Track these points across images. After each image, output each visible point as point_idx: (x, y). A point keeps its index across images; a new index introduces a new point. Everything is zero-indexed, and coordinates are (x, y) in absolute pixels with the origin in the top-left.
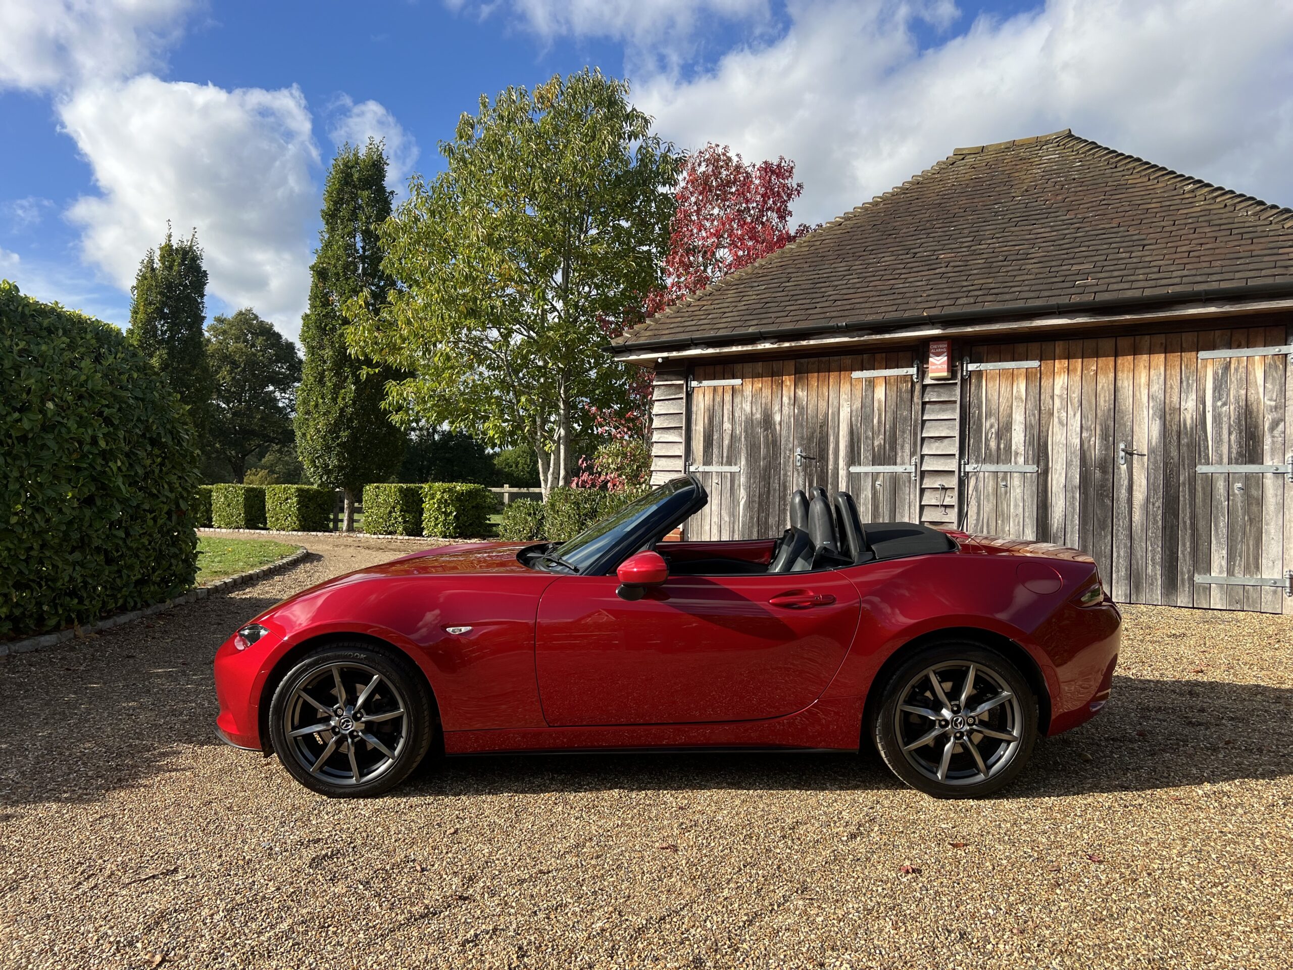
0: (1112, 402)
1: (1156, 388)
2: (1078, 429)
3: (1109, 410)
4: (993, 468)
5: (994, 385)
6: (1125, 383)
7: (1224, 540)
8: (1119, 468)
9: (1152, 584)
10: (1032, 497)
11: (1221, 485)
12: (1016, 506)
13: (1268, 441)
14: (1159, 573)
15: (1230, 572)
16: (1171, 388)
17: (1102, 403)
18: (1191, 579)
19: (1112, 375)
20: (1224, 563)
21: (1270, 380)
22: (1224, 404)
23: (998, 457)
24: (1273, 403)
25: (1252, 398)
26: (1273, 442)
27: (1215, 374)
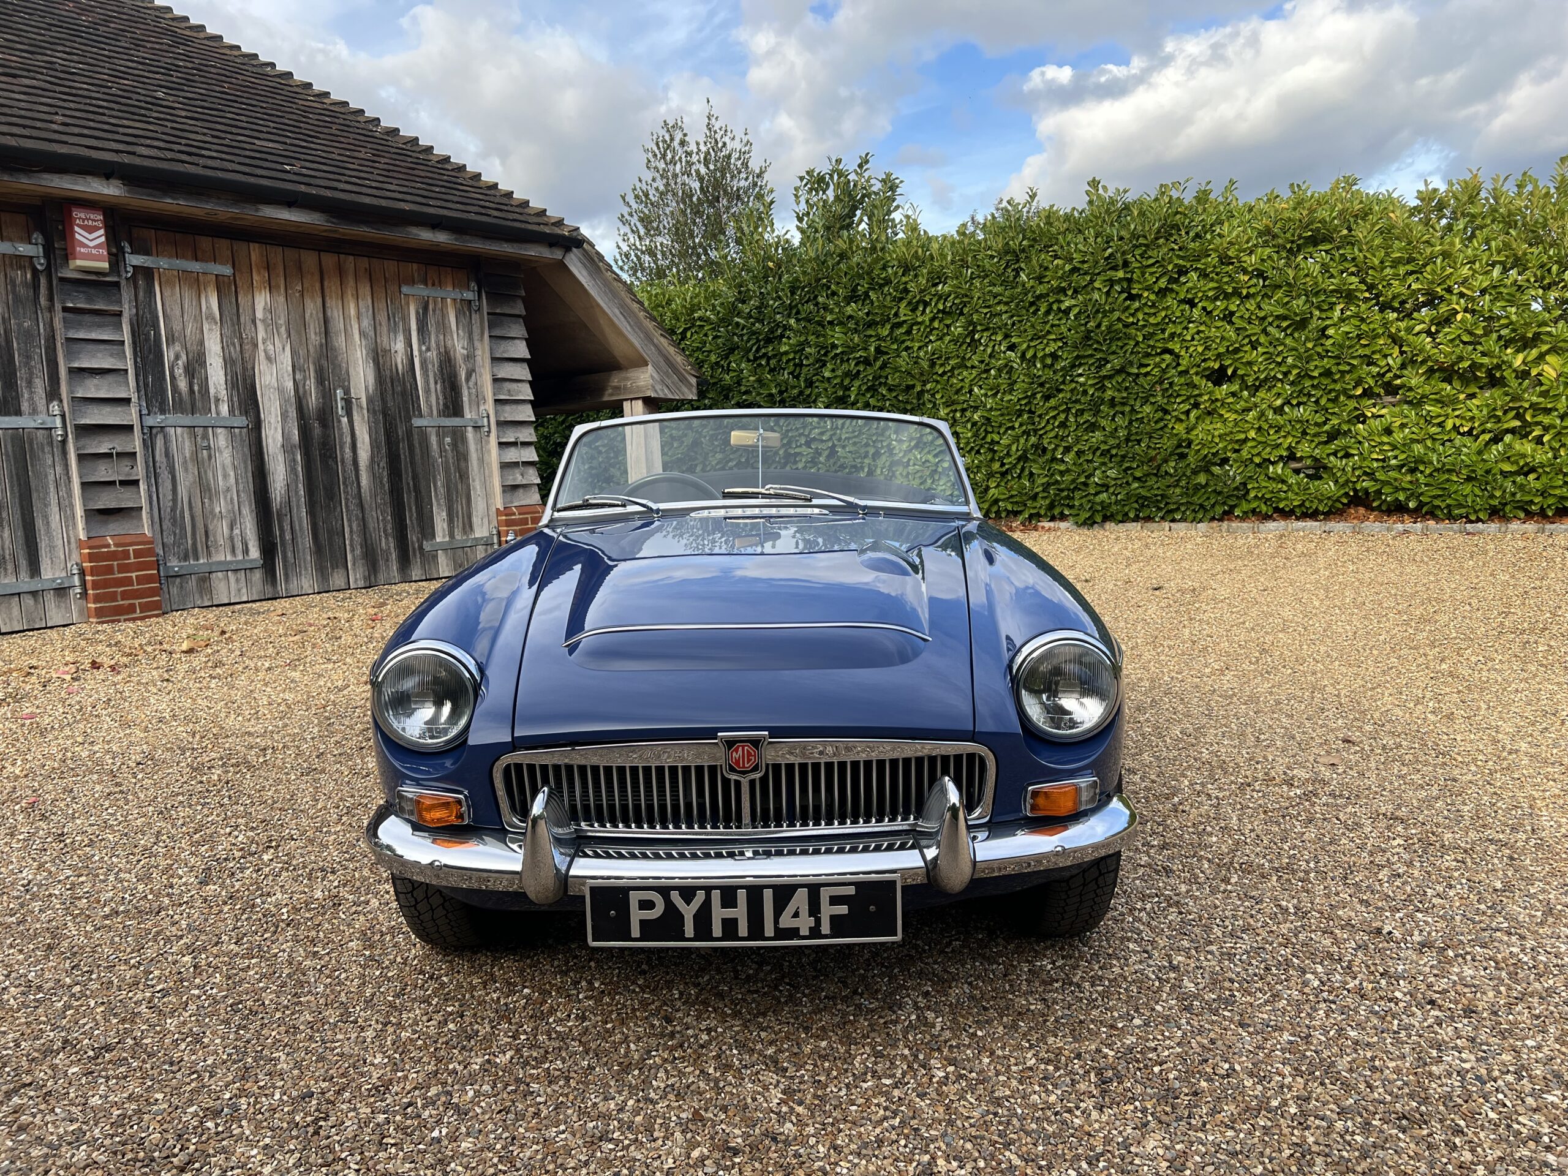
0: (323, 335)
1: (366, 323)
2: (290, 369)
3: (321, 345)
4: (188, 420)
5: (173, 295)
6: (335, 313)
7: (442, 501)
8: (339, 421)
9: (387, 560)
10: (245, 463)
11: (434, 440)
12: (225, 476)
13: (465, 393)
14: (392, 545)
15: (452, 535)
16: (380, 324)
17: (313, 336)
18: (421, 548)
19: (319, 301)
20: (445, 526)
21: (461, 327)
22: (428, 349)
23: (193, 405)
24: (465, 352)
25: (449, 343)
26: (470, 394)
27: (417, 313)
